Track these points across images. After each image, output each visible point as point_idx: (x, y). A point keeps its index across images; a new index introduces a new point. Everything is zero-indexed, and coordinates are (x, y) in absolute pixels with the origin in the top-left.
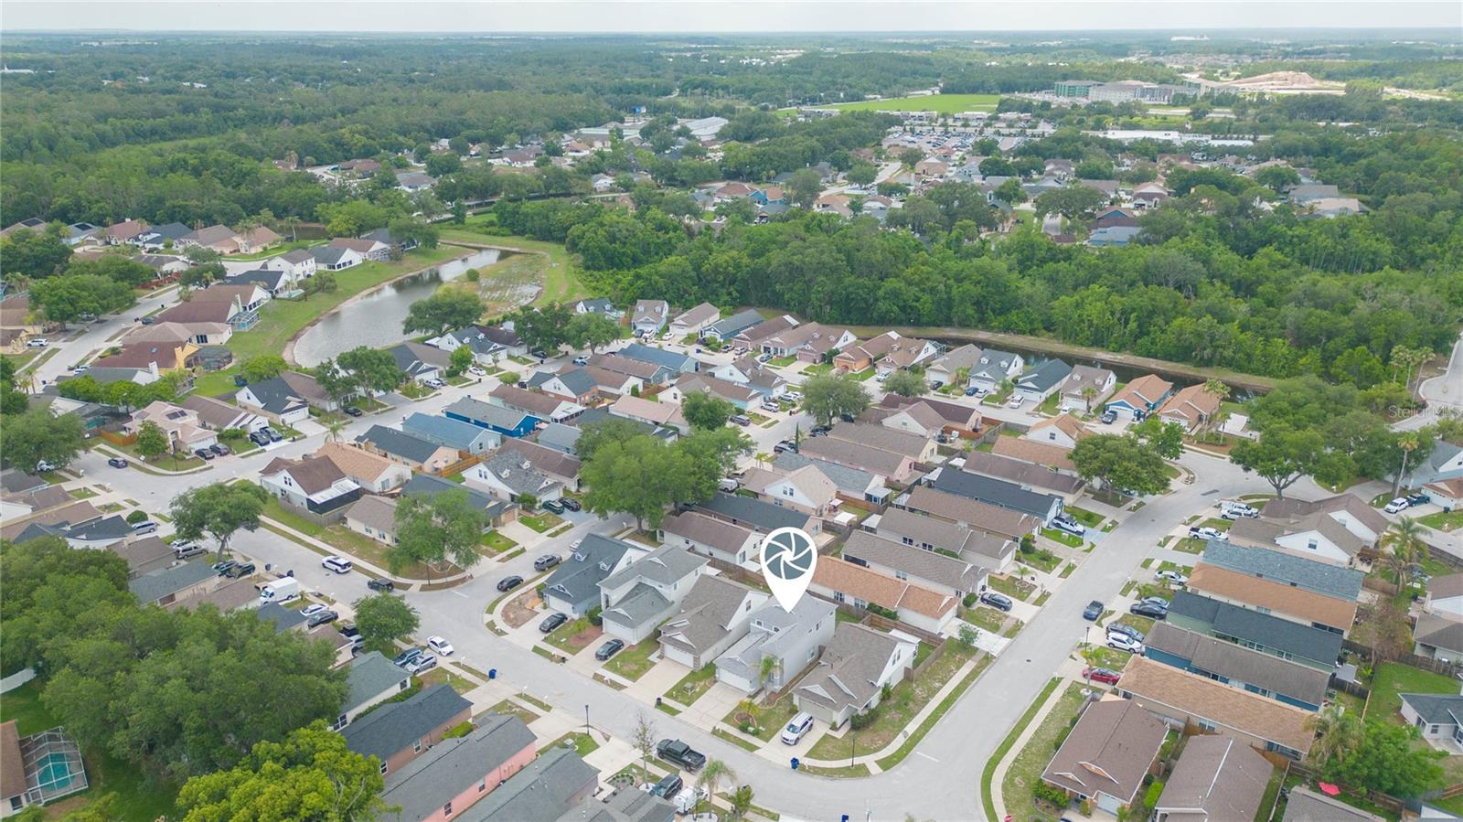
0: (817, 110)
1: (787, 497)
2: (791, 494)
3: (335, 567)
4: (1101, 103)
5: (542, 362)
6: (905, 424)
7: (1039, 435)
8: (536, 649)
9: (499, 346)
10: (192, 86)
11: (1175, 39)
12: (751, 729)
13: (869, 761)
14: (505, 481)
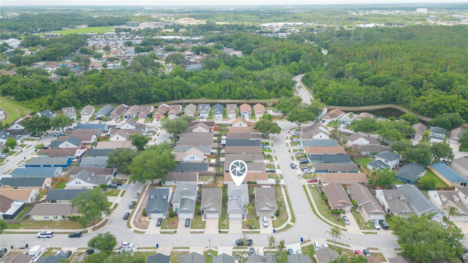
0: (51, 34)
1: (192, 160)
2: (193, 158)
3: (46, 236)
4: (147, 28)
5: (41, 138)
6: (200, 130)
7: (237, 125)
8: (161, 233)
9: (19, 136)
11: (146, 8)
12: (253, 227)
13: (289, 222)
14: (89, 182)
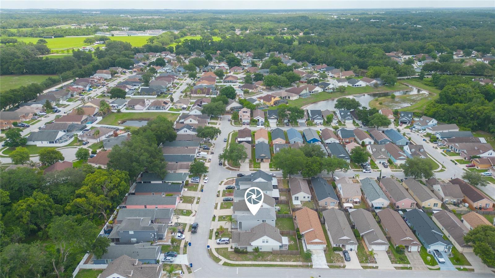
5: (361, 127)
9: (350, 118)
10: (416, 26)
13: (224, 260)
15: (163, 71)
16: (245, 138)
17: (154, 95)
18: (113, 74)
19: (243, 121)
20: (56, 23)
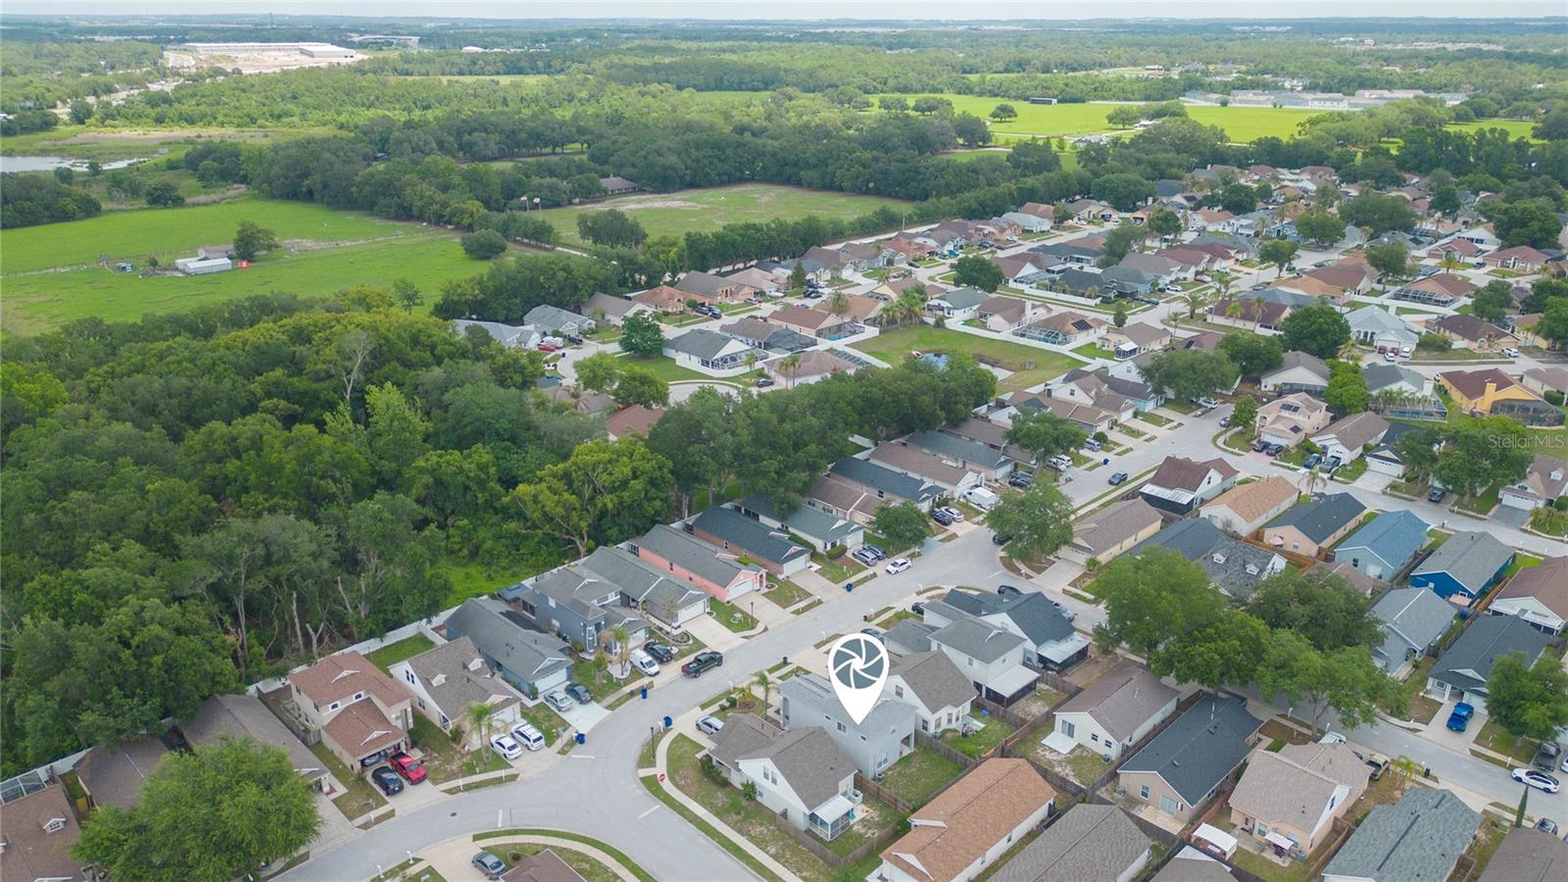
15: (1228, 230)
16: (1172, 488)
17: (1089, 297)
18: (1060, 220)
19: (1266, 438)
20: (1105, 60)
